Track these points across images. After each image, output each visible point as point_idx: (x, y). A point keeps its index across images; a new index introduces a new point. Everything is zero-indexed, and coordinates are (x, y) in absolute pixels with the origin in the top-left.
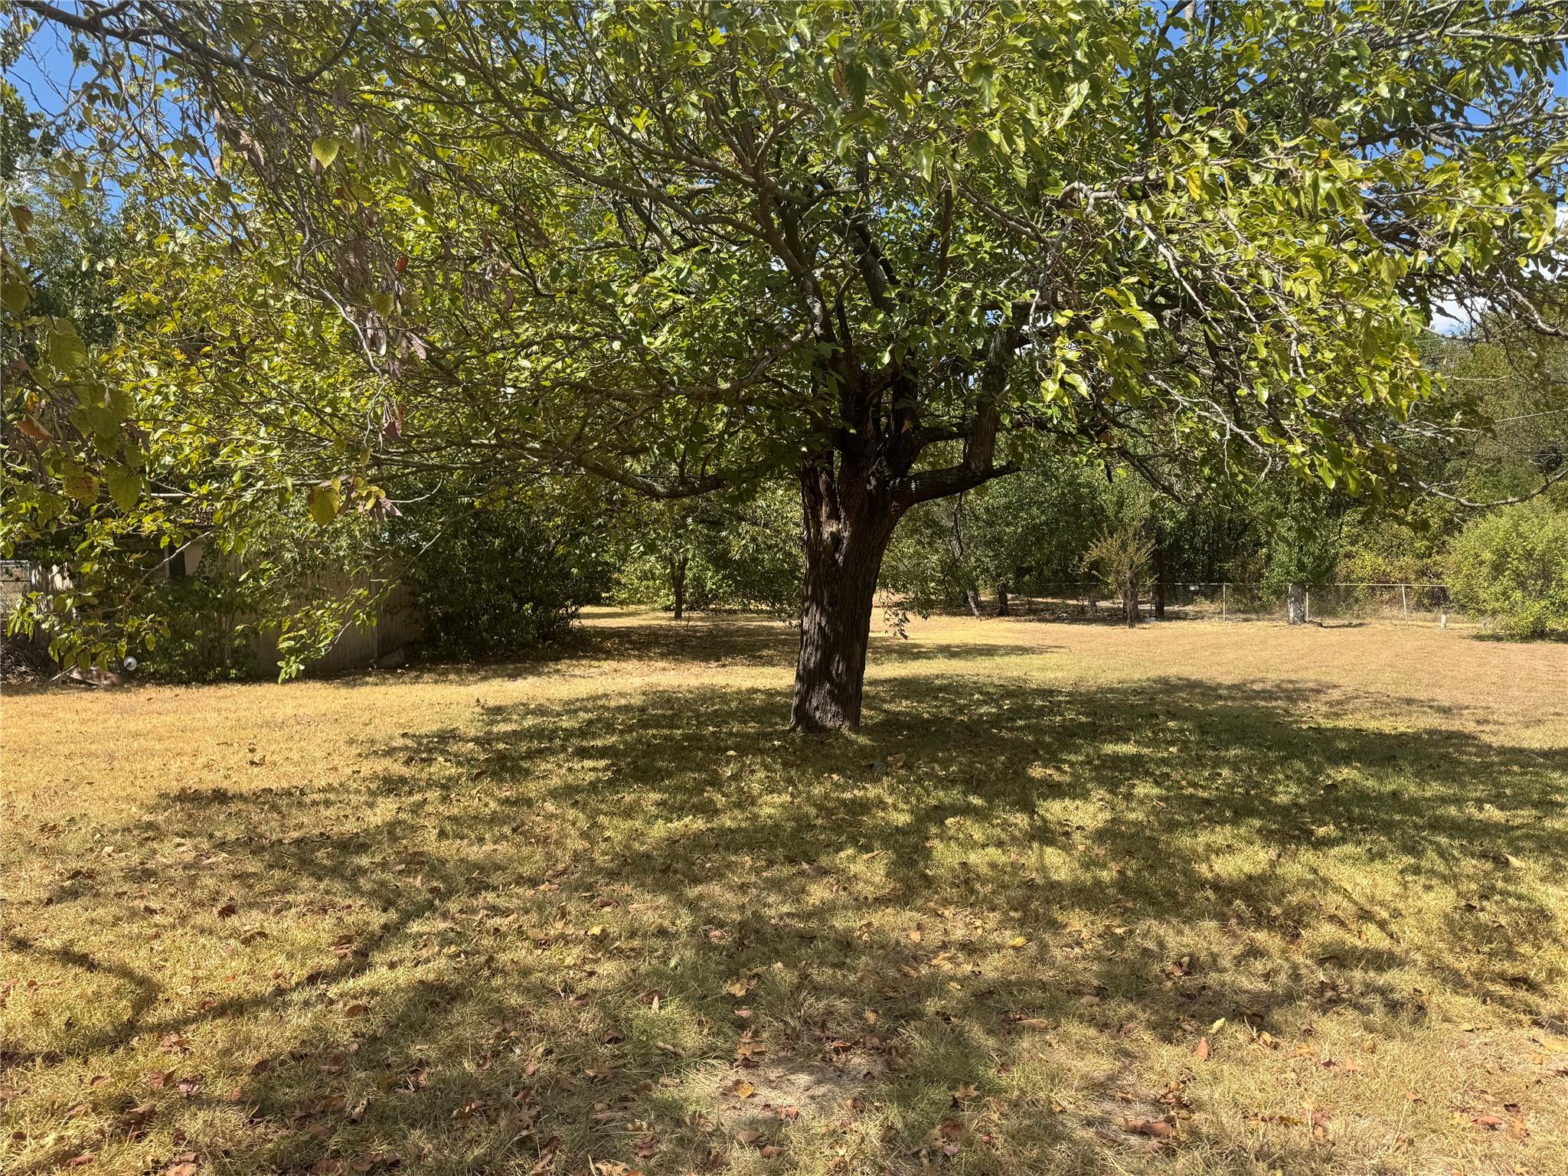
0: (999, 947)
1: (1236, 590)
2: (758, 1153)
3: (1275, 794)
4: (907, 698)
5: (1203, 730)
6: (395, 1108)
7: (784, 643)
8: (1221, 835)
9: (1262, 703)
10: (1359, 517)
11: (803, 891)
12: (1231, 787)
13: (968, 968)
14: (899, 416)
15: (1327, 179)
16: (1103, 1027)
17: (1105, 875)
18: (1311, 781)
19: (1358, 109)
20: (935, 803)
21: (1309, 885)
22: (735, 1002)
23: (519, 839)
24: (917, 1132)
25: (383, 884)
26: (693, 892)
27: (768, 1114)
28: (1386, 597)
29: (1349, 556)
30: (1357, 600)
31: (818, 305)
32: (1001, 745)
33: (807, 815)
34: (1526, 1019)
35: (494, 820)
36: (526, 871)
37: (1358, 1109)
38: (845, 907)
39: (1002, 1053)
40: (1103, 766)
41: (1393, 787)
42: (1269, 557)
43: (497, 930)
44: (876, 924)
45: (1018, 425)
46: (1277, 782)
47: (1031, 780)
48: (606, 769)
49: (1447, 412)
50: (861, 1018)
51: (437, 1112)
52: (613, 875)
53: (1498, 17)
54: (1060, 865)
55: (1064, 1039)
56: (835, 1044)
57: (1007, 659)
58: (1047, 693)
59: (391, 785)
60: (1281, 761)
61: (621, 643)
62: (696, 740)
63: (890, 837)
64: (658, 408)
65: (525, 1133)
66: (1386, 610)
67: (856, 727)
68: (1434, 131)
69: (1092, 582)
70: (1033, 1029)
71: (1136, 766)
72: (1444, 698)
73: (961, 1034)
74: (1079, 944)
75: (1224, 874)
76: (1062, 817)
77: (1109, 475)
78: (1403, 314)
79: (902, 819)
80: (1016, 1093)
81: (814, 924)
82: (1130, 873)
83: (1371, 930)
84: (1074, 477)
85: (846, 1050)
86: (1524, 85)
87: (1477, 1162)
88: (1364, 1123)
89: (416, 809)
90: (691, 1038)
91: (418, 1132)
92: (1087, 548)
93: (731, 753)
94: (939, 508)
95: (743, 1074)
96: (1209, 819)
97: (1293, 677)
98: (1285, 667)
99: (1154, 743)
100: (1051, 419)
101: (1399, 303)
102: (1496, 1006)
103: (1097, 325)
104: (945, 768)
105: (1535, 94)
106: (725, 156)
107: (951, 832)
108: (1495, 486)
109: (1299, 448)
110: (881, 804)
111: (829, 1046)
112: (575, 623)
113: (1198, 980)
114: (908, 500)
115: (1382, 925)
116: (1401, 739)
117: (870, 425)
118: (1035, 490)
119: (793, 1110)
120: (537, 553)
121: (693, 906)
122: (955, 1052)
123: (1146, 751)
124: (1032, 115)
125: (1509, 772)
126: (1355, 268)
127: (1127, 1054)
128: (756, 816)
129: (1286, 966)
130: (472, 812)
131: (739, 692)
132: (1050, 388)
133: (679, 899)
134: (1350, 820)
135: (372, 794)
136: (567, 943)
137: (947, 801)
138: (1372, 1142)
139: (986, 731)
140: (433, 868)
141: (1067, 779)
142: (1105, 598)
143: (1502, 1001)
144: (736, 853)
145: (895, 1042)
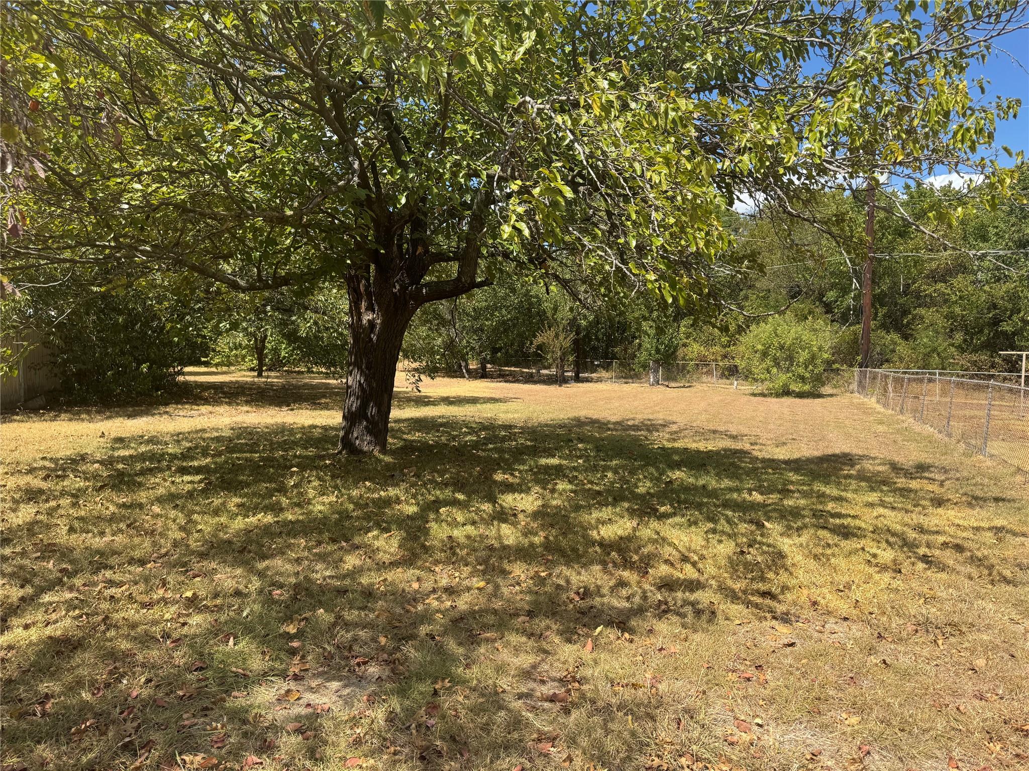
0: (469, 589)
1: (621, 364)
2: (300, 737)
3: (637, 487)
4: (419, 431)
5: (598, 449)
6: (24, 730)
7: (337, 394)
8: (606, 513)
9: (633, 433)
10: (691, 322)
11: (341, 560)
12: (612, 483)
13: (449, 604)
14: (415, 243)
15: (673, 110)
16: (530, 635)
17: (537, 540)
18: (658, 479)
19: (695, 67)
20: (433, 498)
21: (655, 541)
22: (290, 637)
23: (132, 532)
24: (410, 713)
25: (21, 567)
26: (261, 565)
27: (310, 710)
28: (705, 370)
29: (685, 345)
30: (689, 372)
31: (357, 163)
32: (478, 460)
33: (346, 510)
34: (768, 615)
35: (112, 519)
36: (137, 554)
37: (676, 675)
38: (369, 570)
39: (467, 657)
40: (539, 472)
41: (704, 482)
42: (640, 345)
43: (112, 597)
44: (390, 579)
45: (492, 255)
46: (639, 480)
47: (495, 482)
48: (200, 482)
49: (740, 260)
50: (376, 642)
51: (60, 730)
52: (203, 556)
53: (775, 23)
54: (509, 535)
55: (507, 644)
56: (358, 660)
57: (484, 406)
58: (508, 427)
59: (32, 495)
60: (641, 467)
61: (215, 393)
62: (269, 461)
63: (403, 522)
64: (242, 226)
65: (127, 739)
66: (704, 378)
67: (384, 451)
68: (737, 87)
69: (538, 358)
70: (487, 640)
71: (558, 472)
72: (733, 430)
73: (441, 647)
74: (519, 584)
75: (606, 537)
76: (513, 505)
77: (547, 290)
78: (715, 197)
79: (411, 509)
80: (475, 682)
81: (347, 582)
82: (551, 538)
83: (688, 567)
84: (528, 291)
85: (365, 663)
86: (787, 66)
87: (739, 701)
88: (679, 683)
89: (51, 512)
90: (257, 664)
91: (43, 746)
92: (535, 336)
93: (295, 469)
94: (443, 306)
95: (293, 685)
96: (599, 503)
97: (651, 417)
98: (646, 412)
99: (570, 457)
100: (512, 252)
101: (713, 190)
102: (754, 609)
103: (536, 191)
104: (442, 476)
105: (792, 72)
106: (291, 53)
107: (443, 517)
108: (766, 306)
109: (652, 277)
110: (398, 501)
111: (354, 662)
112: (181, 378)
113: (589, 602)
114: (421, 300)
115: (694, 564)
116: (709, 454)
117: (395, 248)
118: (504, 299)
119: (326, 707)
120: (151, 328)
121: (261, 574)
122: (437, 659)
123: (564, 462)
124: (497, 49)
125: (766, 473)
126: (689, 167)
127: (546, 652)
128: (311, 512)
129: (640, 591)
130: (95, 513)
131: (303, 427)
132: (506, 230)
133: (252, 570)
134: (679, 502)
135: (16, 502)
136: (166, 603)
137: (441, 497)
138: (683, 694)
139: (469, 451)
140: (63, 555)
141: (517, 481)
142: (545, 368)
143: (757, 606)
144: (294, 537)
145: (398, 655)
